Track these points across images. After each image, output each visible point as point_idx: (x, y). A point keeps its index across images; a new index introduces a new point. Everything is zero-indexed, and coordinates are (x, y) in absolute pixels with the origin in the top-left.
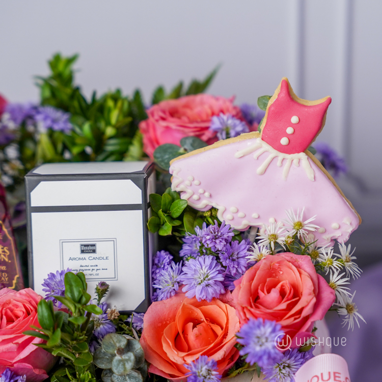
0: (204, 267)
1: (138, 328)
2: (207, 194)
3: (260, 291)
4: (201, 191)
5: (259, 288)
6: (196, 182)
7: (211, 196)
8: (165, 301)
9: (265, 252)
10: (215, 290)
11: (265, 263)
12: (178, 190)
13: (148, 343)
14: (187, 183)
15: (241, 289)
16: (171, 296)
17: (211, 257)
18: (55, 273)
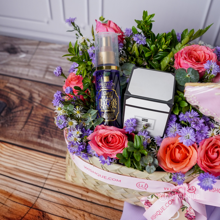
0: (189, 133)
1: (158, 146)
2: (198, 102)
3: (209, 151)
4: (195, 101)
5: (209, 149)
6: (195, 98)
7: (199, 103)
8: (170, 138)
9: (215, 133)
10: (191, 143)
11: (214, 140)
12: (186, 97)
13: (161, 155)
14: (191, 97)
15: (202, 150)
16: (173, 137)
17: (193, 130)
18: (130, 119)
